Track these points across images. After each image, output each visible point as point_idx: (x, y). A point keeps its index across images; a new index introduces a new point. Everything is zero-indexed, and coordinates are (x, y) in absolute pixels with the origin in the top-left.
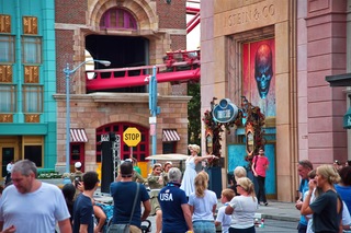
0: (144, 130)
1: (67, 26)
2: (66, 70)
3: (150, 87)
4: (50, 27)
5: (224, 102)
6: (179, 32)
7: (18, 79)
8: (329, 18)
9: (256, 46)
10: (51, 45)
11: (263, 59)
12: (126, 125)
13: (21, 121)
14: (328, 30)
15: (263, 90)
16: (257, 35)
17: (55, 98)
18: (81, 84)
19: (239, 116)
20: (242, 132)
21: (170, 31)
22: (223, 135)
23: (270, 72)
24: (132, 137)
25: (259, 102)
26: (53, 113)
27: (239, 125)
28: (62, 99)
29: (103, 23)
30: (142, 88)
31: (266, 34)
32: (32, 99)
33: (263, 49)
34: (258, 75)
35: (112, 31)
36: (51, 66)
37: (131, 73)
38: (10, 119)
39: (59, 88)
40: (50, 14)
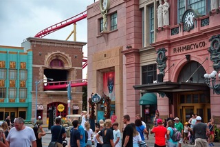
0: (66, 105)
1: (37, 66)
2: (36, 82)
3: (68, 89)
4: (30, 66)
5: (96, 95)
6: (80, 68)
7: (18, 85)
8: (134, 65)
9: (108, 74)
10: (31, 73)
11: (111, 79)
12: (59, 103)
13: (18, 101)
14: (134, 69)
15: (111, 91)
16: (108, 70)
17: (31, 93)
18: (42, 88)
19: (102, 100)
20: (103, 106)
21: (76, 68)
22: (95, 107)
23: (113, 84)
24: (61, 108)
25: (109, 95)
26: (31, 99)
27: (102, 103)
28: (34, 93)
29: (51, 64)
30: (65, 89)
31: (112, 70)
32: (23, 93)
33: (111, 75)
34: (109, 85)
35: (54, 68)
36: (31, 81)
37: (61, 84)
38: (14, 101)
39: (33, 89)
40: (31, 61)
